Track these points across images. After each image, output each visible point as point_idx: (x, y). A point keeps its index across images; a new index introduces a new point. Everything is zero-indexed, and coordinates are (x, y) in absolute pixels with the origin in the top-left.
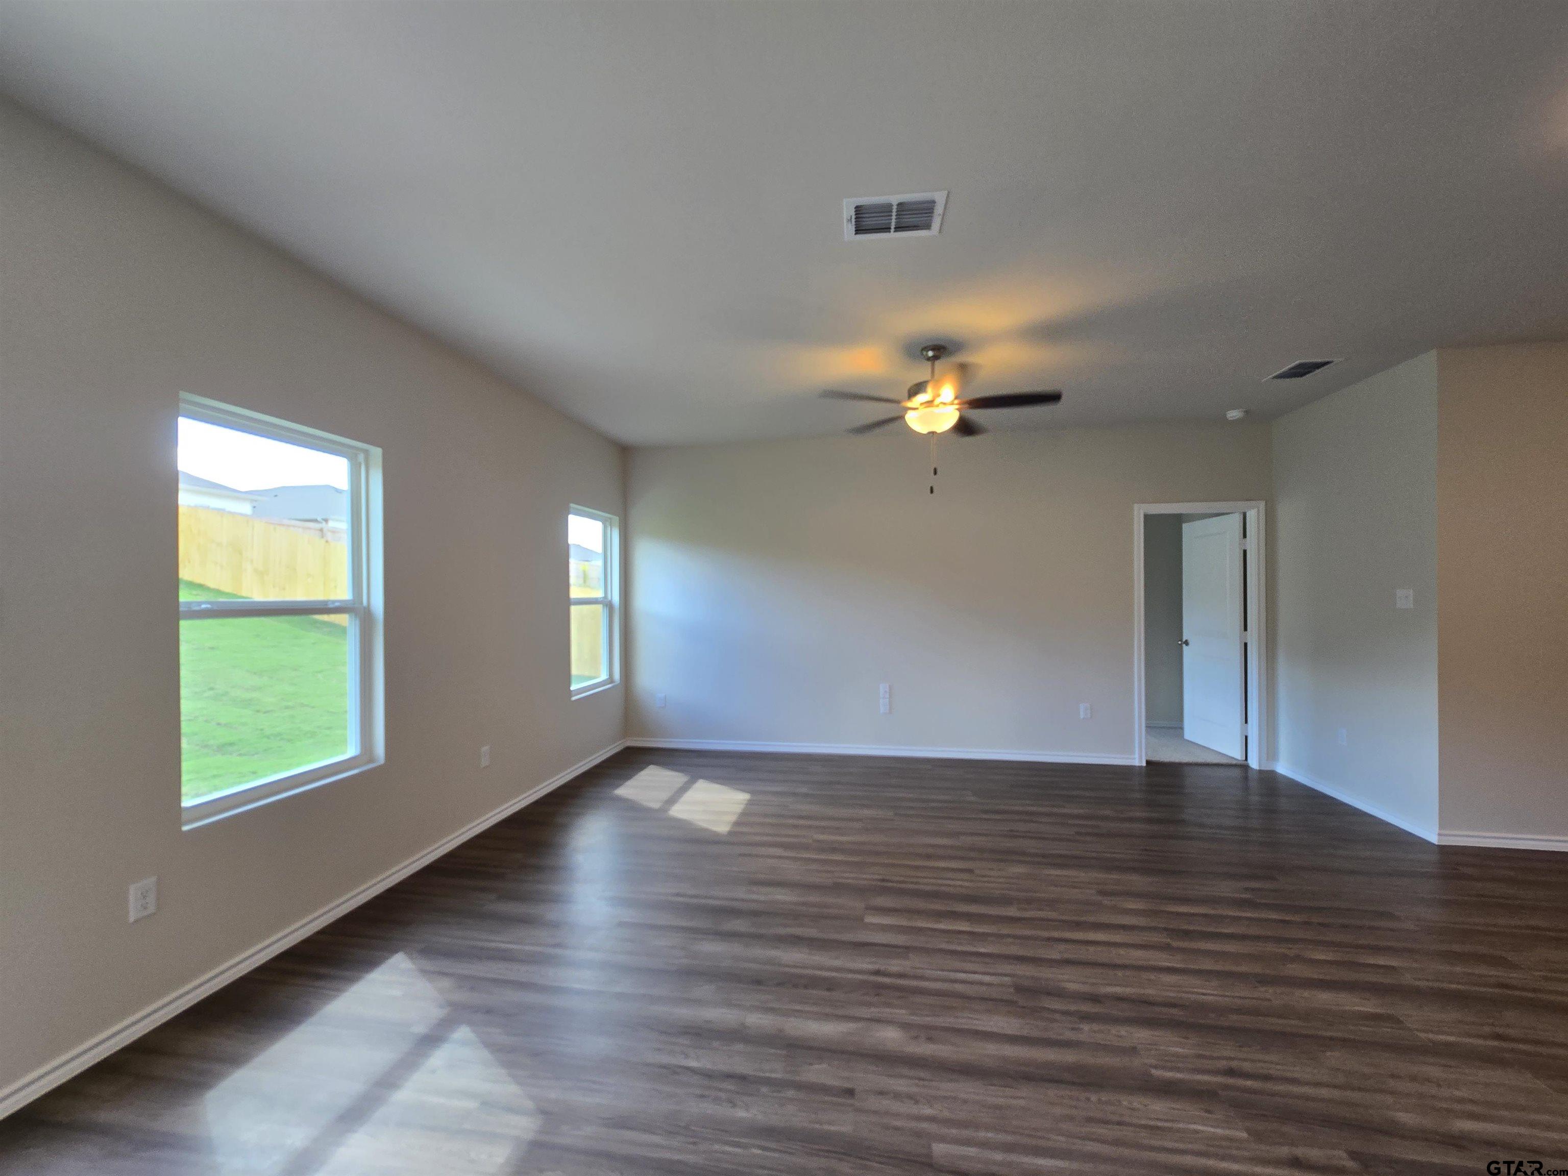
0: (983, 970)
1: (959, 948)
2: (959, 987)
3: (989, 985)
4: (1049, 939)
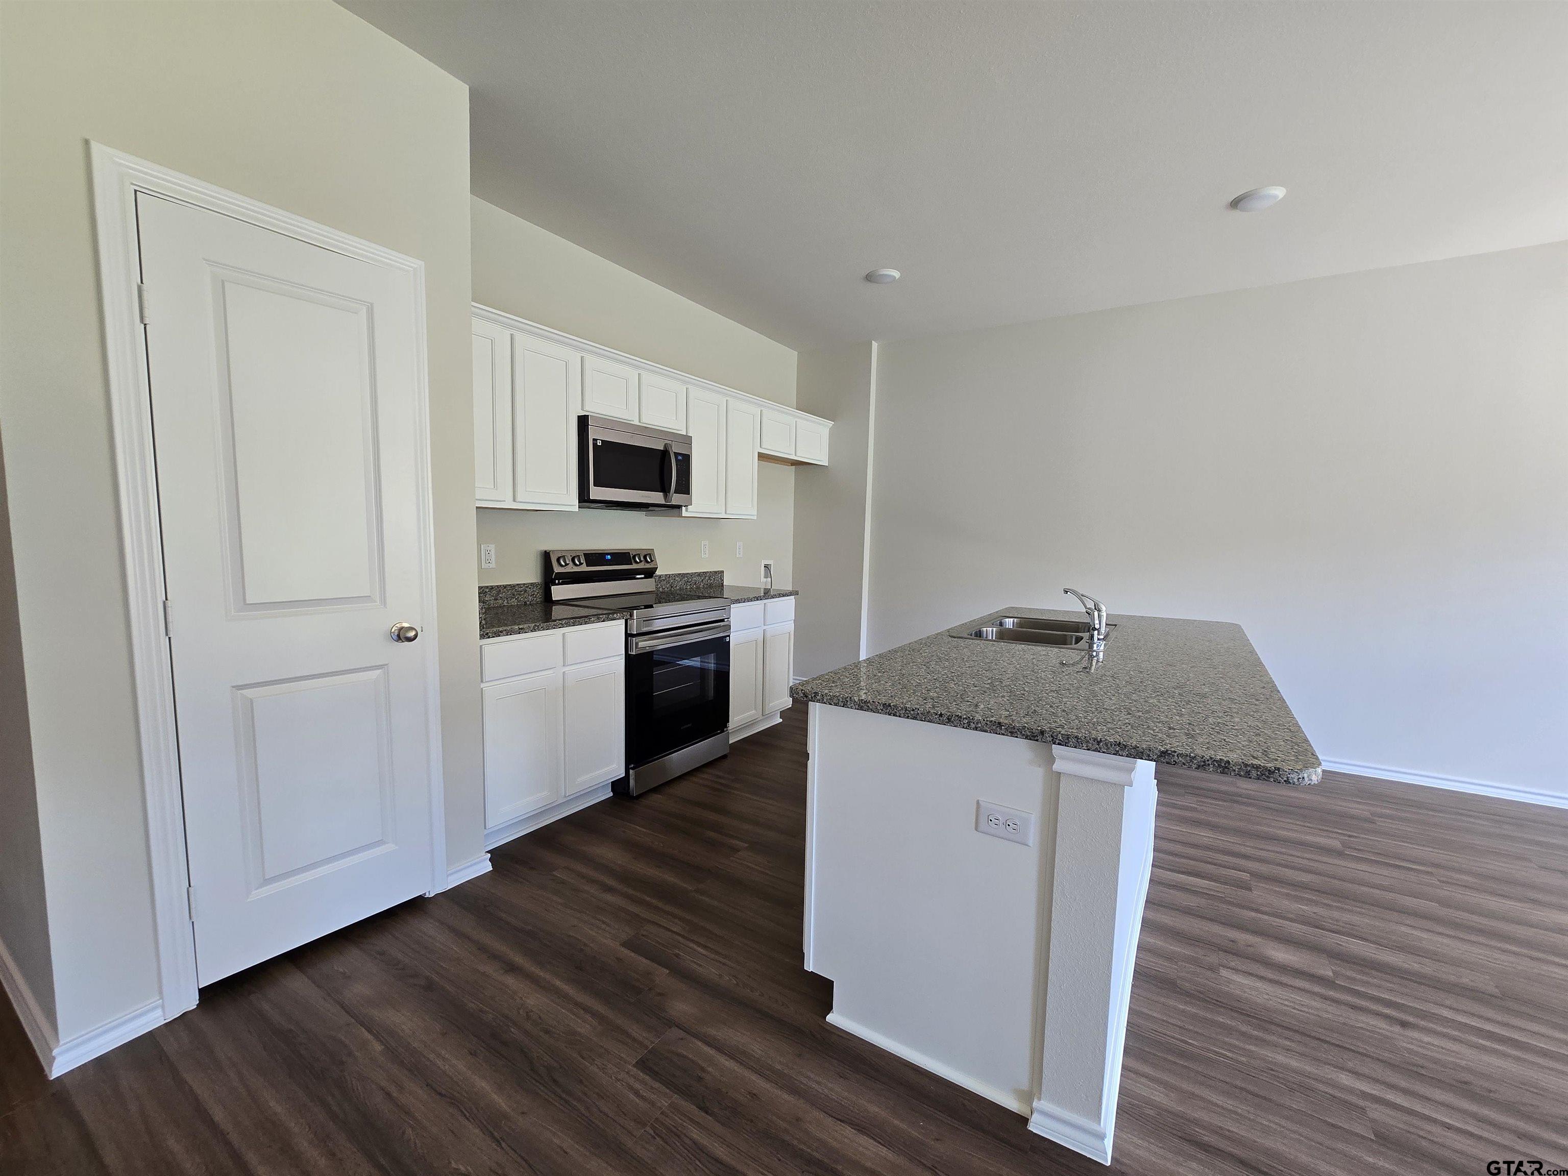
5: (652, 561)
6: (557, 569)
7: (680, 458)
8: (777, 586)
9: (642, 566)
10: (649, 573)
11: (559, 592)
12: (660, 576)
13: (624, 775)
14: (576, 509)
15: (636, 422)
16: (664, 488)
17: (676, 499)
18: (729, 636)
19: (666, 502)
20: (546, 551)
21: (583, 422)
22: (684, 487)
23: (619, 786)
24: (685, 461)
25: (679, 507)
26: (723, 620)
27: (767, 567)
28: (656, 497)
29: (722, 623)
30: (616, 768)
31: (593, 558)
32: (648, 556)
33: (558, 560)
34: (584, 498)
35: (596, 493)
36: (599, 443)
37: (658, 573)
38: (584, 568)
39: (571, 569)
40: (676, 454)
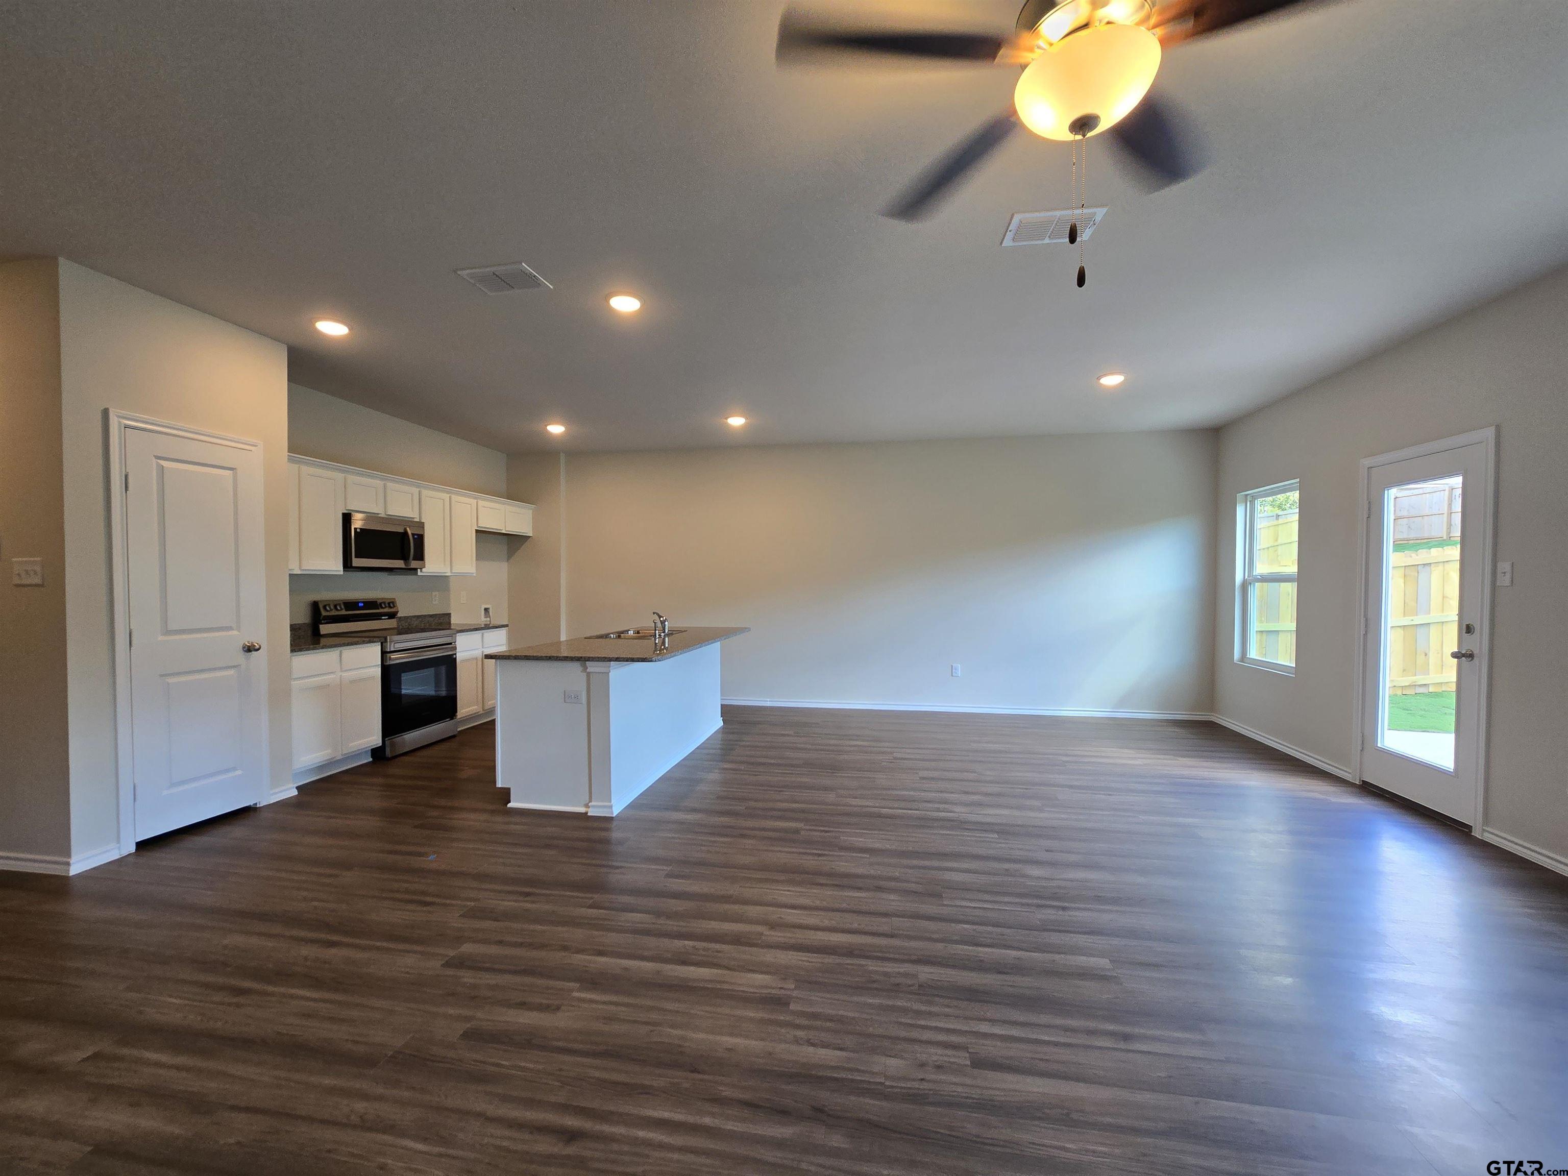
0: (967, 910)
1: (990, 929)
2: (987, 897)
3: (963, 899)
4: (892, 936)
5: (394, 606)
6: (324, 613)
7: (416, 537)
8: (495, 622)
9: (386, 610)
10: (392, 616)
11: (325, 629)
12: (400, 617)
13: (381, 745)
14: (342, 573)
15: (383, 515)
16: (405, 558)
17: (414, 564)
18: (456, 654)
19: (406, 566)
20: (314, 602)
21: (347, 518)
22: (420, 556)
23: (377, 753)
24: (420, 540)
25: (416, 569)
26: (451, 644)
27: (486, 610)
28: (399, 564)
29: (451, 645)
30: (375, 739)
31: (351, 605)
32: (391, 604)
33: (325, 607)
34: (347, 565)
35: (357, 562)
36: (358, 530)
37: (399, 615)
38: (344, 612)
39: (334, 613)
40: (413, 535)
